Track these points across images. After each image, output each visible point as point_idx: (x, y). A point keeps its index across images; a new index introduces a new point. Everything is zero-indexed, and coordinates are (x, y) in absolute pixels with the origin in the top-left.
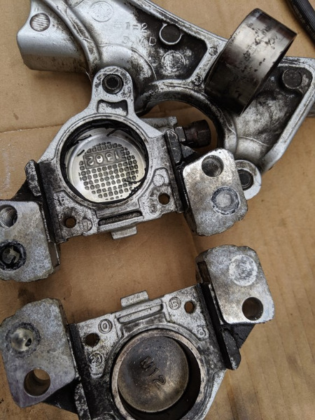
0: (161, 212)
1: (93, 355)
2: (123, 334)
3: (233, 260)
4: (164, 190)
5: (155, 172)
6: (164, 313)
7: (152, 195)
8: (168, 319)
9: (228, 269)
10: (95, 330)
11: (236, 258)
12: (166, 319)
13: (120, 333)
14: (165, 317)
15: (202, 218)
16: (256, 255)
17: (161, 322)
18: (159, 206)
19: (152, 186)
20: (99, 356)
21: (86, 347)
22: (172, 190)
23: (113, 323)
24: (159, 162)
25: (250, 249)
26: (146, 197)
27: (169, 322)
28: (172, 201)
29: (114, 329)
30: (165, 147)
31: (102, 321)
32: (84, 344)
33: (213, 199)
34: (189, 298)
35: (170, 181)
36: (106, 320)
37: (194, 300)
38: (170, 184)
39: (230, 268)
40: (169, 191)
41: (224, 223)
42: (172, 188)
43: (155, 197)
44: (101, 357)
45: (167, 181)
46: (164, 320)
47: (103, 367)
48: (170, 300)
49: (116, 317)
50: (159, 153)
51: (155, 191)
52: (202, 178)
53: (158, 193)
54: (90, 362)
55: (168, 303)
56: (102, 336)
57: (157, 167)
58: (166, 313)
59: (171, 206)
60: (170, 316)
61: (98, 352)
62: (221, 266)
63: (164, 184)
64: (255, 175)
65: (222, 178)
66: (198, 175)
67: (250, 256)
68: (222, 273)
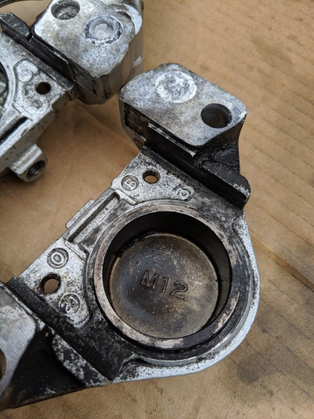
0: (49, 102)
1: (63, 301)
2: (86, 252)
3: (157, 84)
4: (37, 80)
5: (15, 69)
6: (124, 200)
7: (26, 93)
8: (134, 203)
9: (158, 95)
10: (46, 270)
11: (158, 80)
12: (131, 204)
13: (83, 255)
14: (128, 202)
15: (88, 61)
16: (180, 66)
17: (126, 209)
18: (42, 98)
19: (20, 85)
20: (71, 297)
21: (47, 298)
22: (47, 75)
23: (66, 248)
24: (13, 57)
26: (21, 99)
27: (136, 204)
28: (54, 85)
29: (71, 254)
30: (11, 41)
31: (50, 255)
32: (42, 295)
33: (88, 35)
34: (143, 169)
35: (38, 67)
36: (54, 250)
37: (150, 167)
38: (40, 70)
39: (159, 93)
40: (44, 78)
41: (118, 50)
42: (44, 72)
43: (31, 93)
44: (75, 296)
45: (35, 69)
46: (127, 205)
47: (85, 307)
48: (122, 184)
49: (65, 239)
50: (8, 50)
51: (28, 87)
52: (61, 26)
53: (33, 87)
54: (63, 310)
55: (121, 187)
56: (61, 272)
57: (14, 63)
58: (127, 198)
59: (58, 90)
60: (133, 198)
61: (67, 293)
62: (148, 97)
63: (34, 75)
64: (127, 10)
65: (84, 13)
66: (55, 25)
67: (175, 70)
68: (154, 102)
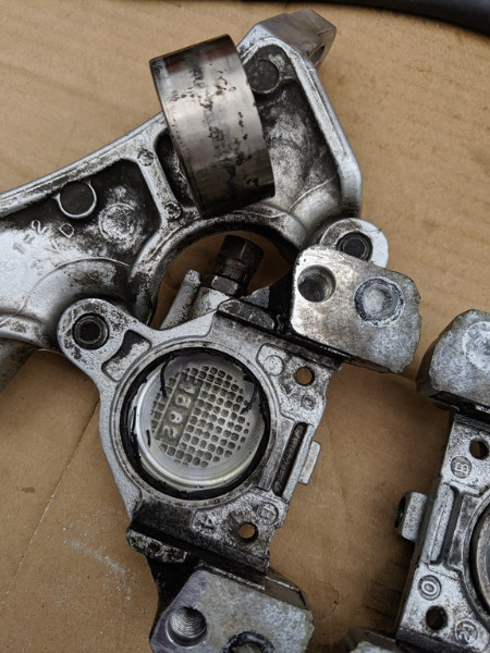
0: (321, 393)
1: (458, 633)
2: (455, 570)
3: (465, 350)
5: (258, 361)
6: (465, 493)
8: (477, 492)
10: (425, 605)
11: (464, 344)
12: (475, 496)
13: (452, 574)
14: (471, 494)
18: (311, 392)
19: (275, 380)
20: (465, 625)
21: (441, 634)
22: (301, 357)
23: (432, 573)
24: (249, 346)
25: (464, 314)
26: (285, 401)
27: (481, 494)
29: (441, 579)
31: (420, 587)
32: (435, 635)
33: (364, 316)
34: (466, 443)
35: (285, 351)
36: (421, 580)
37: (474, 437)
38: (290, 354)
40: (298, 362)
42: (296, 355)
43: (294, 388)
44: (467, 623)
45: (283, 355)
46: (474, 499)
47: (483, 629)
48: (453, 470)
49: (427, 564)
51: (286, 381)
53: (292, 379)
54: (464, 642)
55: (455, 478)
56: (440, 602)
57: (254, 356)
58: (467, 489)
59: (323, 375)
60: (473, 486)
61: (459, 622)
62: (463, 373)
65: (343, 283)
67: (475, 321)
68: (474, 378)
